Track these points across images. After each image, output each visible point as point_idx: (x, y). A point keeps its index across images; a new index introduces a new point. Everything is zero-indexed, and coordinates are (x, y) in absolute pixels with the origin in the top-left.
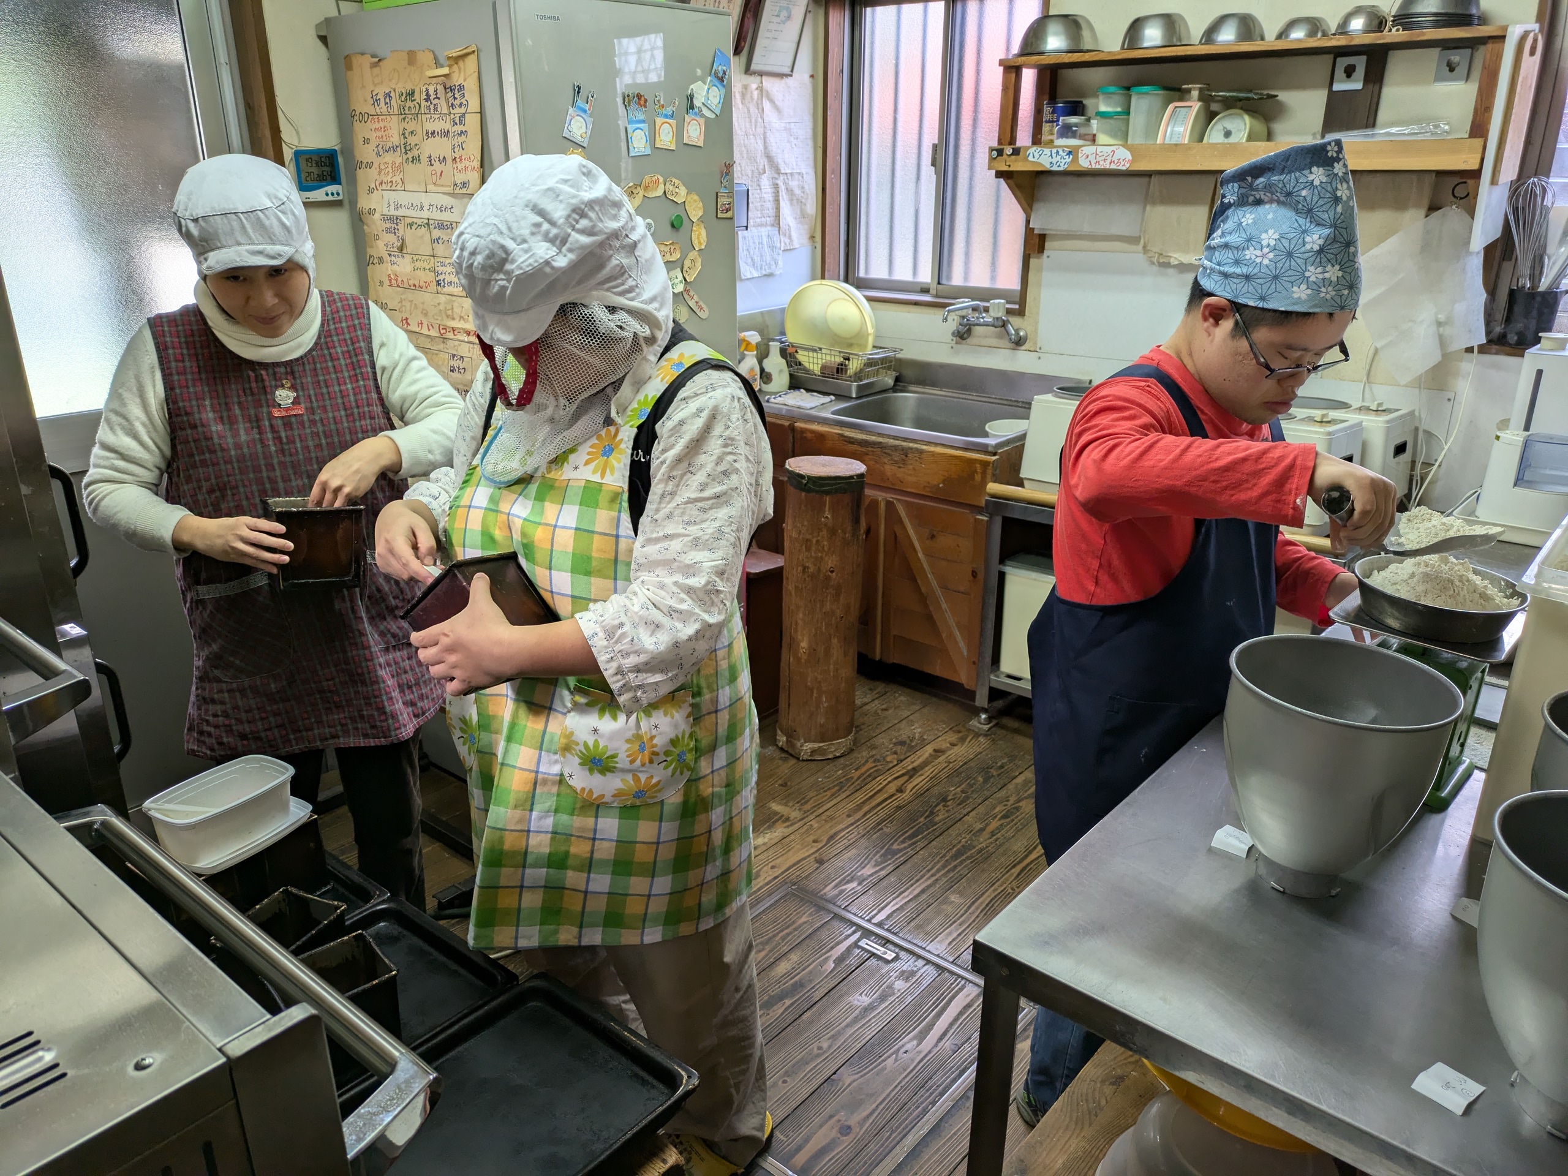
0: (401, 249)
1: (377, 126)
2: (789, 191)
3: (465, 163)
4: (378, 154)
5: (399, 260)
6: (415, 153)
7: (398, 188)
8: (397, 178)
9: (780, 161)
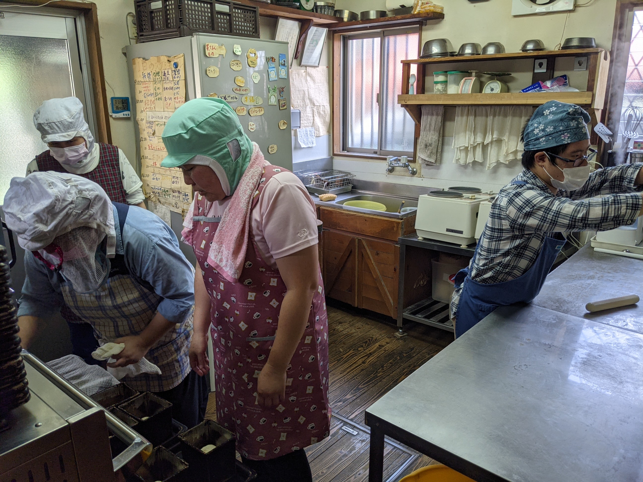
0: (154, 134)
1: (145, 86)
2: (319, 113)
3: (179, 99)
4: (145, 97)
5: (153, 139)
6: (159, 96)
7: (153, 110)
8: (153, 106)
9: (315, 101)
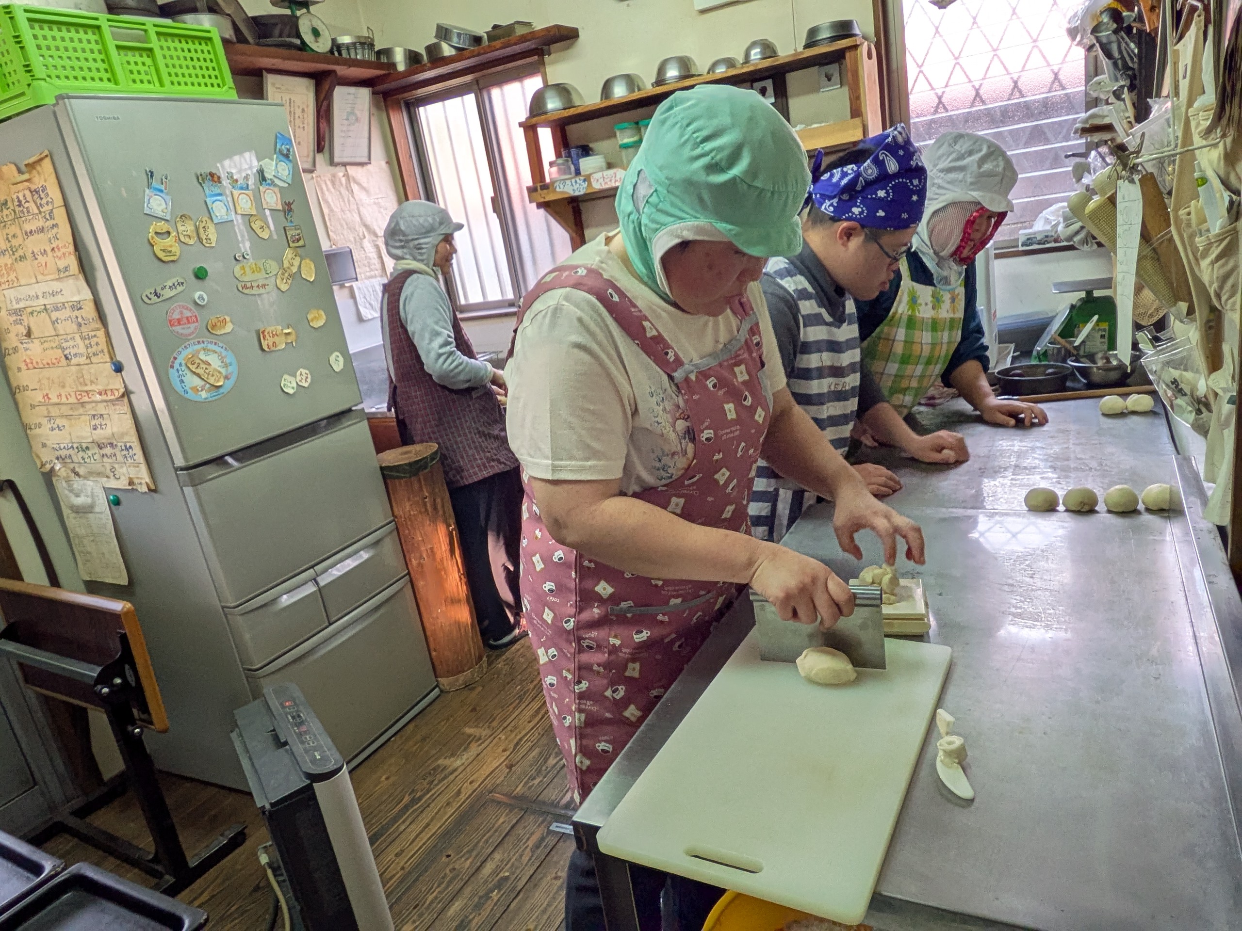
0: (29, 334)
5: (30, 346)
7: (15, 284)
8: (12, 277)
